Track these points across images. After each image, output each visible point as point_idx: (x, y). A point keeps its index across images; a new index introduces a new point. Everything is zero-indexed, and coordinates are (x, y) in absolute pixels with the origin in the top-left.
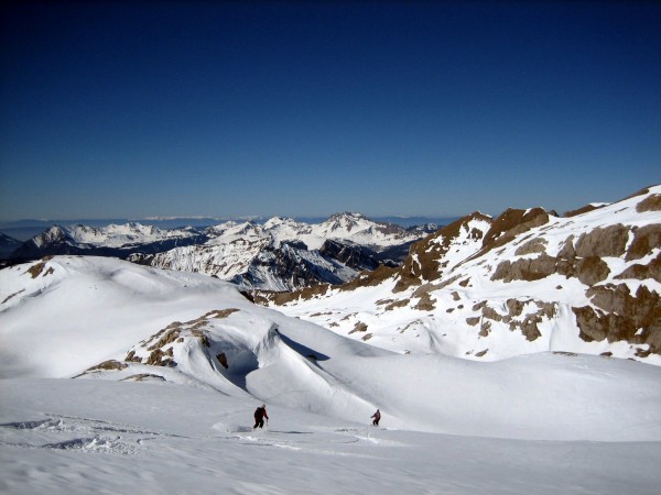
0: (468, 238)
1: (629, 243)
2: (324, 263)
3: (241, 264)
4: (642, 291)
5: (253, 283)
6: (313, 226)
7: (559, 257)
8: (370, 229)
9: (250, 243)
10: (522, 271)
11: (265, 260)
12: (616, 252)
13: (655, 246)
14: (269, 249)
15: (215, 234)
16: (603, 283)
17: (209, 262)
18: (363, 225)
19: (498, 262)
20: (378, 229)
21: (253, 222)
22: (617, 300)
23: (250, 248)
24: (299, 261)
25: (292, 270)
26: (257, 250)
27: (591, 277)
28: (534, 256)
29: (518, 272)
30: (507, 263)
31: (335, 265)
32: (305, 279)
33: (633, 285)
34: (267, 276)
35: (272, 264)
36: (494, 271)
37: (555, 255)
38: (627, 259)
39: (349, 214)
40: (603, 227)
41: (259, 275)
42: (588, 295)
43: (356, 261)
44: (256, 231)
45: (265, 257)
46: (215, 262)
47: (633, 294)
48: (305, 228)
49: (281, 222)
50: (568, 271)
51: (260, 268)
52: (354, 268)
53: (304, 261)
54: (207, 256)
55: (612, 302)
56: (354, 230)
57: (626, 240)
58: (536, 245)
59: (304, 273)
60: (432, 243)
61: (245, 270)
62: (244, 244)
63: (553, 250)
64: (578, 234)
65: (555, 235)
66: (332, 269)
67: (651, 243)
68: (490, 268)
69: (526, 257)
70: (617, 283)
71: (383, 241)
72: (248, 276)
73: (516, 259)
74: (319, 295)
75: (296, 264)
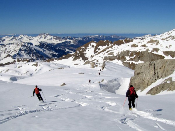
0: (91, 47)
1: (130, 54)
2: (40, 49)
3: (15, 50)
4: (132, 63)
5: (20, 56)
6: (34, 38)
7: (117, 56)
8: (51, 38)
9: (18, 44)
10: (109, 59)
11: (23, 49)
12: (127, 55)
13: (134, 55)
14: (24, 46)
15: (2, 40)
16: (125, 61)
17: (5, 50)
18: (49, 37)
19: (104, 56)
20: (54, 38)
21: (14, 36)
22: (128, 65)
23: (18, 46)
24: (33, 49)
25: (31, 52)
26: (20, 46)
27: (123, 60)
28: (112, 56)
29: (108, 59)
30: (106, 57)
31: (43, 50)
32: (36, 54)
33: (131, 62)
34: (24, 54)
35: (25, 50)
36: (103, 58)
37: (116, 56)
38: (129, 57)
39: (45, 34)
40: (125, 50)
41: (21, 54)
42: (123, 64)
43: (49, 49)
44: (16, 39)
45: (23, 48)
46: (7, 50)
47: (131, 64)
48: (31, 38)
49: (23, 36)
50: (119, 59)
51: (22, 51)
52: (49, 51)
53: (35, 49)
54: (4, 48)
55: (127, 65)
56: (47, 38)
57: (129, 53)
58: (112, 53)
59: (35, 53)
60: (82, 48)
61: (17, 52)
62: (16, 44)
63: (115, 55)
64: (120, 52)
65: (115, 51)
66: (43, 51)
67: (134, 54)
68: (102, 58)
69: (110, 56)
70: (128, 61)
71: (55, 42)
72: (18, 54)
73: (108, 56)
74: (52, 61)
75: (33, 50)
